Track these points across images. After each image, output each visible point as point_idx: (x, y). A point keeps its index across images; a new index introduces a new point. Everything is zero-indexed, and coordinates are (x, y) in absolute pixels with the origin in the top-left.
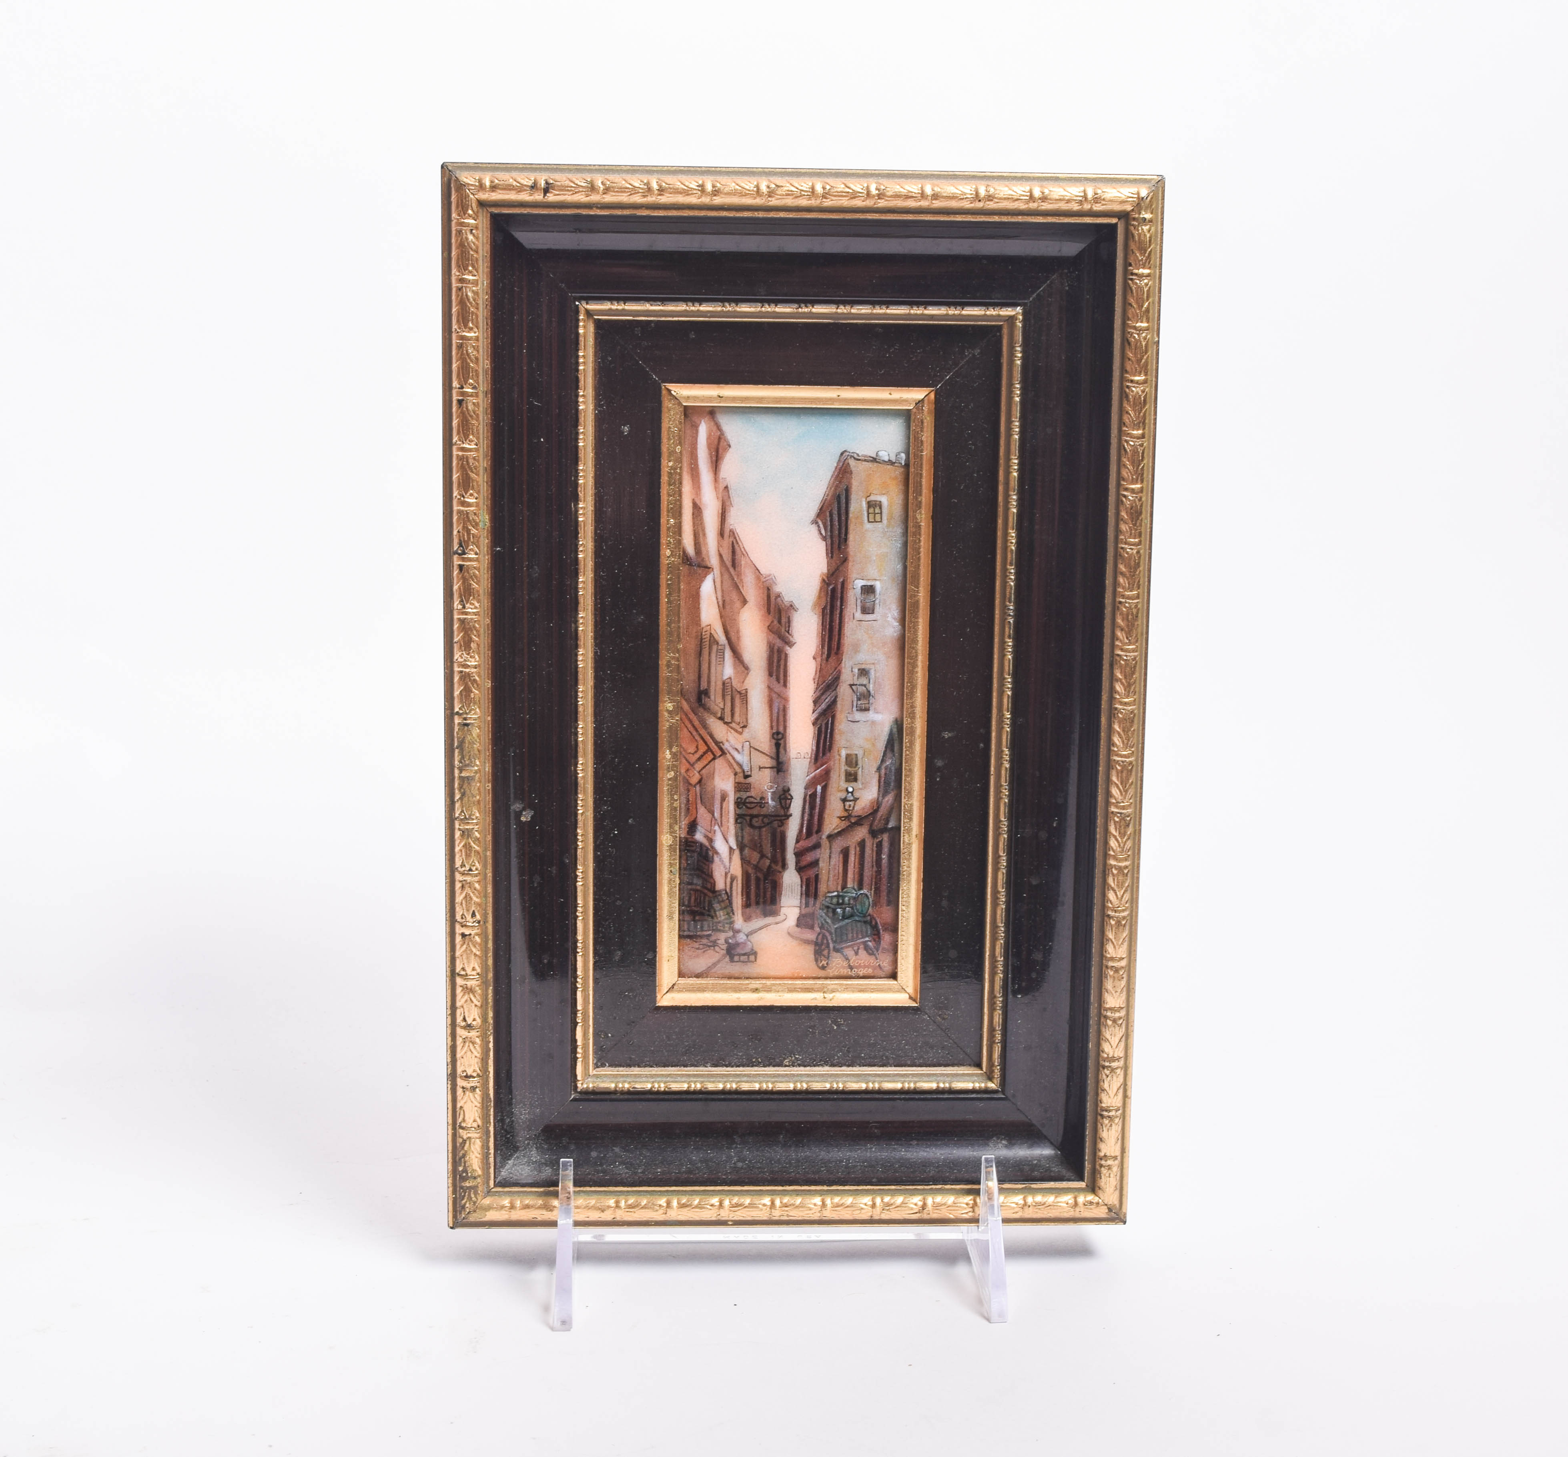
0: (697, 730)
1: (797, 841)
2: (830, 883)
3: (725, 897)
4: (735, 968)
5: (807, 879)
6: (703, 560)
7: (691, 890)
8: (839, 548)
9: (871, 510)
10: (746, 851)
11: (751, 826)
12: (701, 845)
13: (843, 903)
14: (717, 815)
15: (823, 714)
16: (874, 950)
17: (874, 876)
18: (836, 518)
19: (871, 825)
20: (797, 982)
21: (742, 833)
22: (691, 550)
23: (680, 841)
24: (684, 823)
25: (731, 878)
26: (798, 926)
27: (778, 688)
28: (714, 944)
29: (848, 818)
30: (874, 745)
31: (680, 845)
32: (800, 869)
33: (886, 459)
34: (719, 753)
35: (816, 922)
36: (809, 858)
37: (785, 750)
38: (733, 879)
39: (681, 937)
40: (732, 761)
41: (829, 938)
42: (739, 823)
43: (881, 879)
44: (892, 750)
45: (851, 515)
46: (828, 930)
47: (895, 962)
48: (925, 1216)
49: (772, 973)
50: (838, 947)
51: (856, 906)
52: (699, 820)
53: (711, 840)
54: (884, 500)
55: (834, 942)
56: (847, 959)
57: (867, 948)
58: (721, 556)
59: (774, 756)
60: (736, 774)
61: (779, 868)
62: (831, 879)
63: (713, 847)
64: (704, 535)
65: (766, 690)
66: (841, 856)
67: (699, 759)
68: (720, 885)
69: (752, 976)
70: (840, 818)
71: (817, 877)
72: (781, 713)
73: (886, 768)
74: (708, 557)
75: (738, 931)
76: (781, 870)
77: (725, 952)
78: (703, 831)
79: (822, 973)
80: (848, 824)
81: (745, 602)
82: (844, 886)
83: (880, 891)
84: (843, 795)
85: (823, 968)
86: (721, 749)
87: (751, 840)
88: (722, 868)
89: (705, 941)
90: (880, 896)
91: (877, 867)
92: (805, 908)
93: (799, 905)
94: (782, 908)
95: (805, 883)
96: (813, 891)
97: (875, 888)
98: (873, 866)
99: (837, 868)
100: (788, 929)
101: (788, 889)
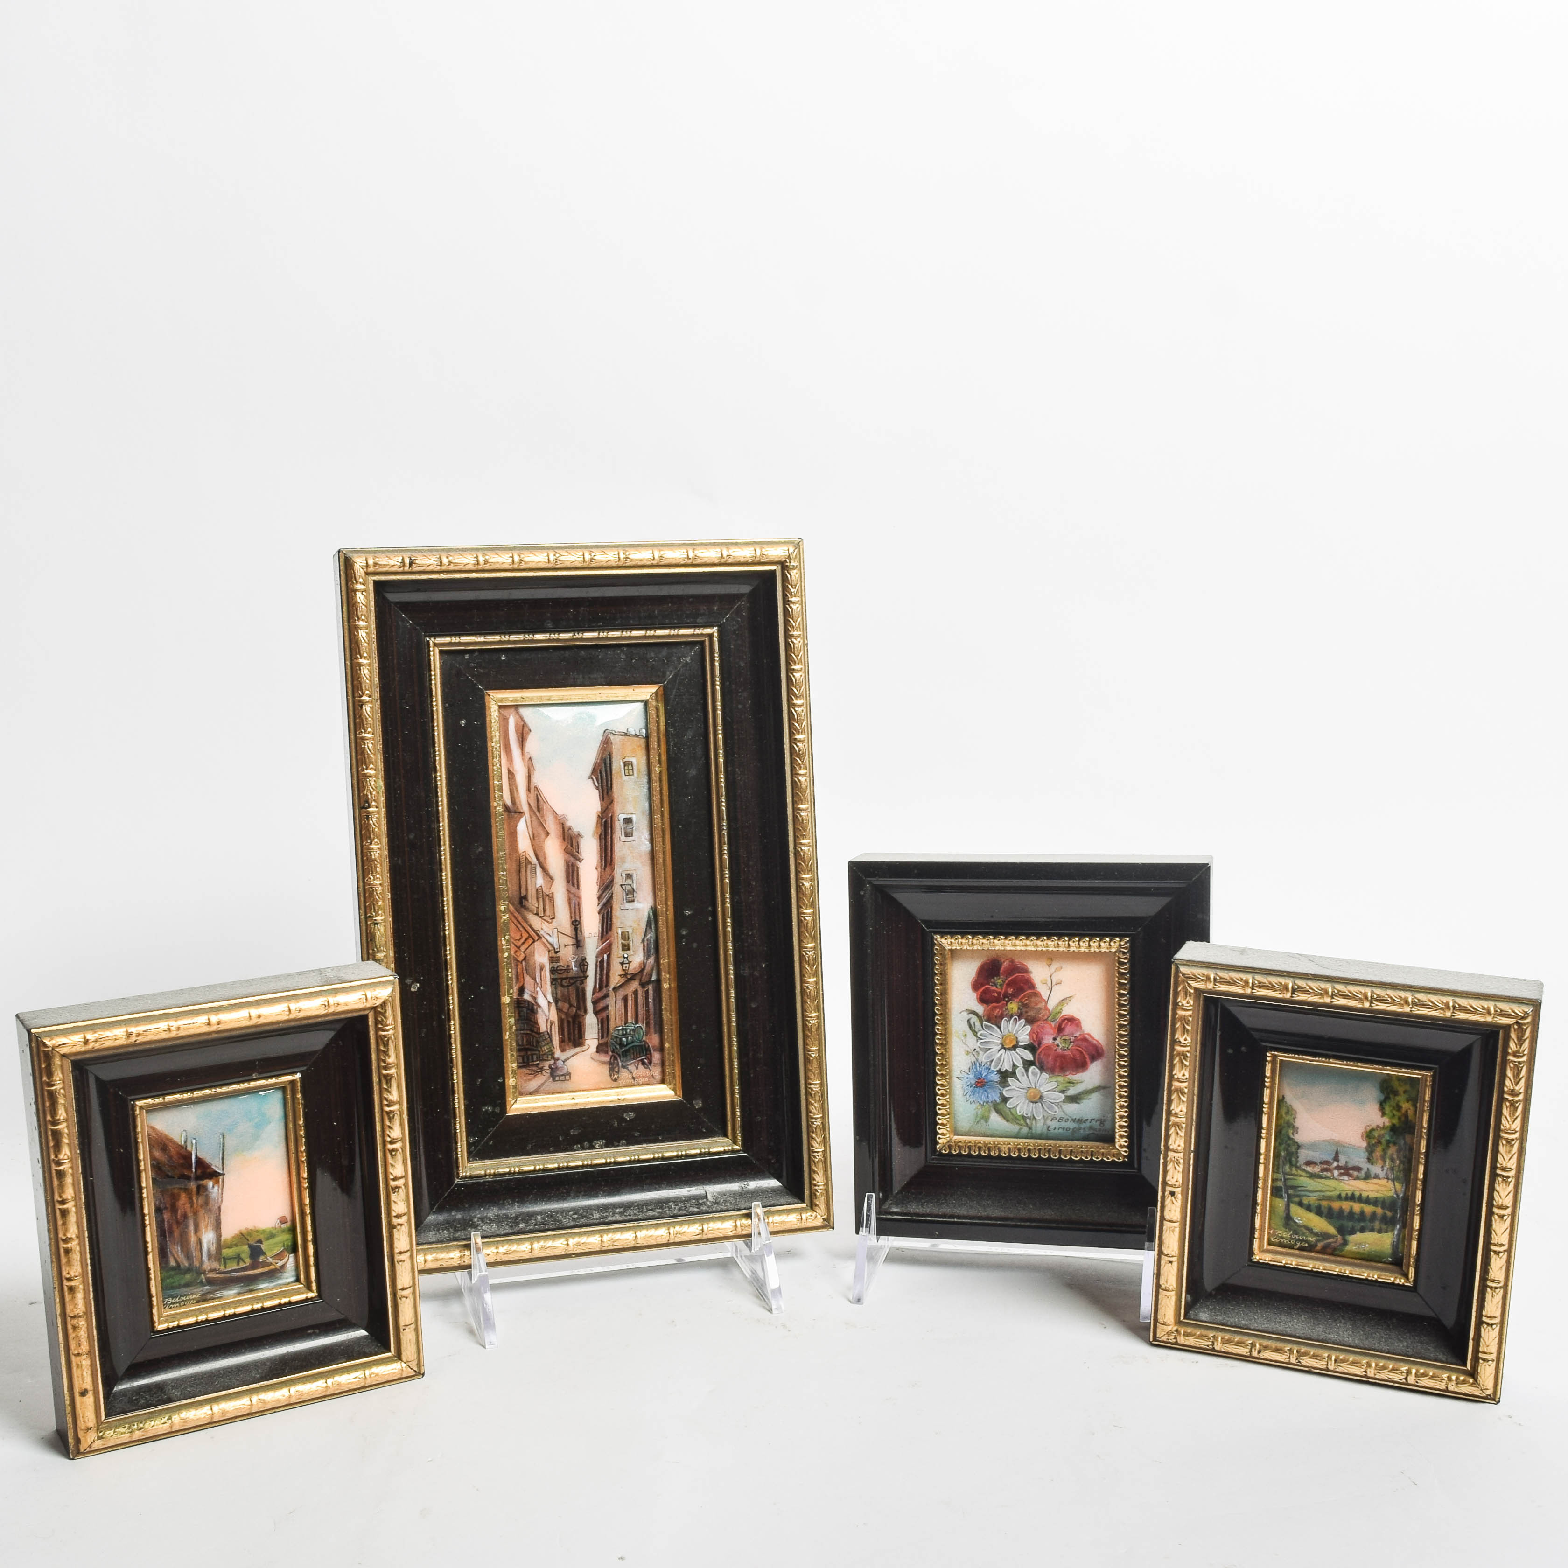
0: (521, 924)
1: (593, 994)
2: (617, 1021)
3: (547, 1036)
4: (557, 1085)
5: (601, 1019)
6: (517, 808)
8: (607, 793)
9: (626, 768)
10: (560, 1003)
11: (562, 986)
12: (529, 1002)
13: (626, 1034)
14: (538, 980)
15: (605, 905)
16: (650, 1065)
17: (645, 1014)
18: (604, 774)
19: (640, 981)
20: (599, 1091)
21: (556, 991)
22: (509, 803)
24: (516, 988)
25: (550, 1023)
26: (597, 1052)
27: (573, 890)
28: (542, 1070)
29: (625, 975)
30: (639, 925)
32: (596, 1013)
33: (633, 733)
34: (536, 938)
35: (609, 1048)
36: (601, 1005)
37: (581, 932)
38: (552, 1023)
39: (518, 1067)
40: (546, 942)
41: (618, 1059)
42: (553, 985)
44: (651, 928)
45: (613, 772)
46: (617, 1053)
47: (663, 1072)
48: (705, 1237)
49: (582, 1087)
50: (624, 1064)
51: (634, 1035)
52: (526, 985)
53: (535, 998)
54: (634, 760)
55: (622, 1061)
56: (631, 1073)
57: (643, 1063)
58: (529, 804)
59: (574, 936)
60: (549, 951)
61: (582, 1013)
62: (617, 1018)
63: (536, 1003)
64: (517, 791)
65: (567, 893)
66: (623, 1001)
67: (523, 943)
68: (543, 1028)
69: (568, 1089)
70: (620, 975)
71: (608, 1017)
72: (577, 907)
73: (647, 940)
74: (521, 805)
75: (558, 1059)
79: (615, 1084)
80: (626, 979)
81: (548, 834)
82: (626, 1023)
83: (649, 1024)
84: (621, 960)
85: (615, 1080)
86: (538, 935)
87: (562, 996)
89: (535, 1068)
90: (650, 1028)
91: (647, 1007)
92: (602, 1039)
93: (597, 1038)
94: (586, 1041)
95: (600, 1022)
96: (606, 1027)
97: (646, 1022)
98: (644, 1007)
99: (621, 1010)
100: (591, 1055)
101: (589, 1027)
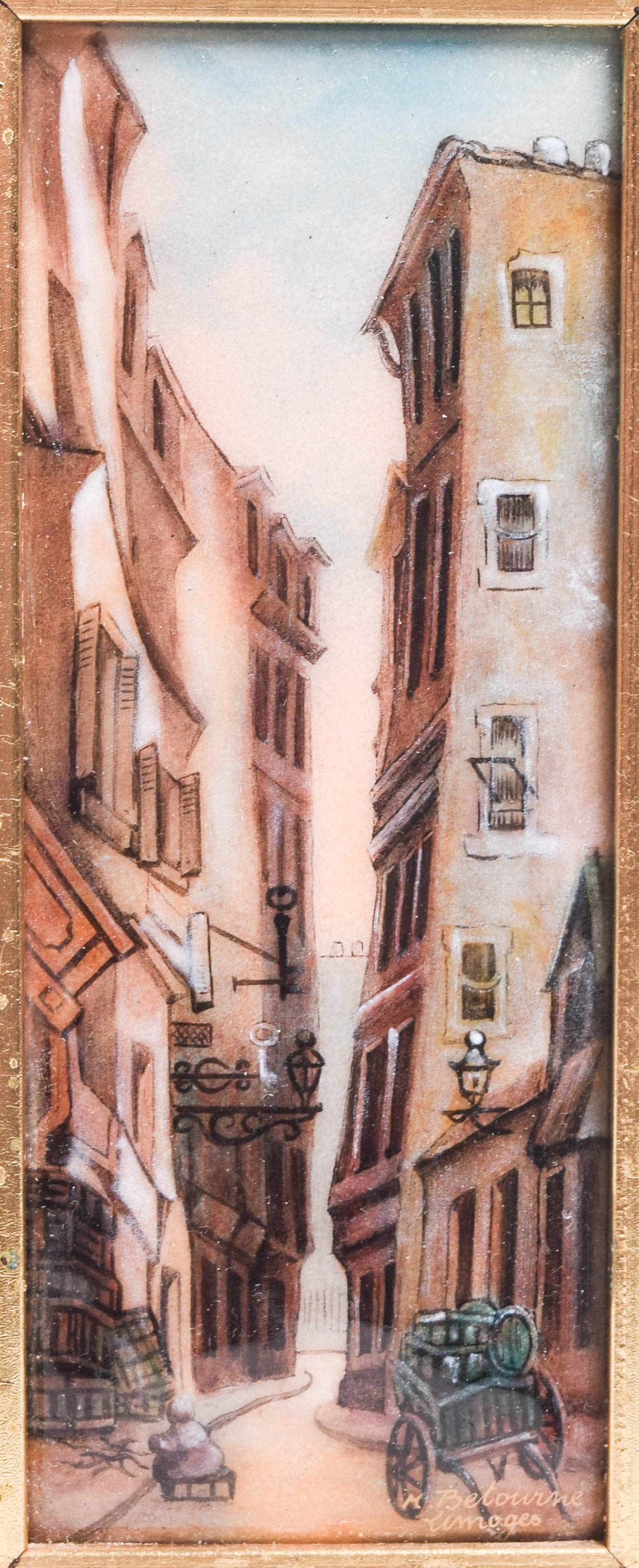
0: (68, 887)
1: (338, 1178)
2: (427, 1288)
3: (147, 1328)
4: (179, 1517)
5: (363, 1279)
6: (78, 431)
7: (59, 1309)
8: (438, 394)
9: (522, 295)
10: (202, 1205)
11: (216, 1138)
12: (84, 1190)
13: (460, 1342)
14: (124, 1109)
15: (403, 837)
16: (545, 1465)
17: (543, 1269)
18: (428, 316)
19: (533, 1134)
20: (340, 1552)
21: (190, 1156)
22: (45, 409)
23: (28, 1181)
24: (38, 1132)
25: (163, 1279)
26: (341, 1402)
27: (278, 768)
28: (122, 1453)
29: (471, 1113)
30: (537, 920)
31: (27, 1191)
32: (345, 1252)
33: (560, 159)
34: (125, 944)
35: (390, 1391)
36: (369, 1221)
37: (302, 935)
38: (168, 1279)
39: (32, 1434)
40: (162, 966)
41: (426, 1434)
42: (182, 1131)
43: (560, 1275)
44: (587, 934)
45: (467, 309)
46: (421, 1414)
47: (601, 1496)
49: (277, 1529)
50: (448, 1457)
51: (495, 1347)
52: (79, 1125)
53: (108, 1177)
54: (556, 268)
55: (440, 1445)
56: (474, 1489)
57: (525, 1461)
58: (124, 420)
59: (272, 950)
60: (171, 1000)
61: (289, 1249)
62: (429, 1277)
63: (113, 1196)
64: (80, 364)
65: (250, 776)
66: (455, 1215)
67: (75, 961)
68: (134, 1294)
69: (222, 1536)
70: (450, 1114)
71: (390, 1271)
72: (290, 836)
73: (570, 983)
74: (92, 422)
75: (185, 1419)
76: (293, 1254)
77: (149, 1473)
78: (89, 1153)
79: (408, 1528)
80: (470, 1129)
81: (189, 541)
82: (463, 1297)
83: (558, 1307)
84: (457, 1053)
85: (412, 1513)
86: (132, 935)
87: (215, 1177)
88: (139, 1250)
89: (96, 1445)
90: (558, 1322)
91: (549, 1244)
92: (360, 1354)
93: (344, 1348)
94: (298, 1356)
95: (358, 1290)
96: (382, 1310)
97: (545, 1300)
98: (539, 1242)
99: (445, 1248)
100: (316, 1412)
101: (314, 1306)
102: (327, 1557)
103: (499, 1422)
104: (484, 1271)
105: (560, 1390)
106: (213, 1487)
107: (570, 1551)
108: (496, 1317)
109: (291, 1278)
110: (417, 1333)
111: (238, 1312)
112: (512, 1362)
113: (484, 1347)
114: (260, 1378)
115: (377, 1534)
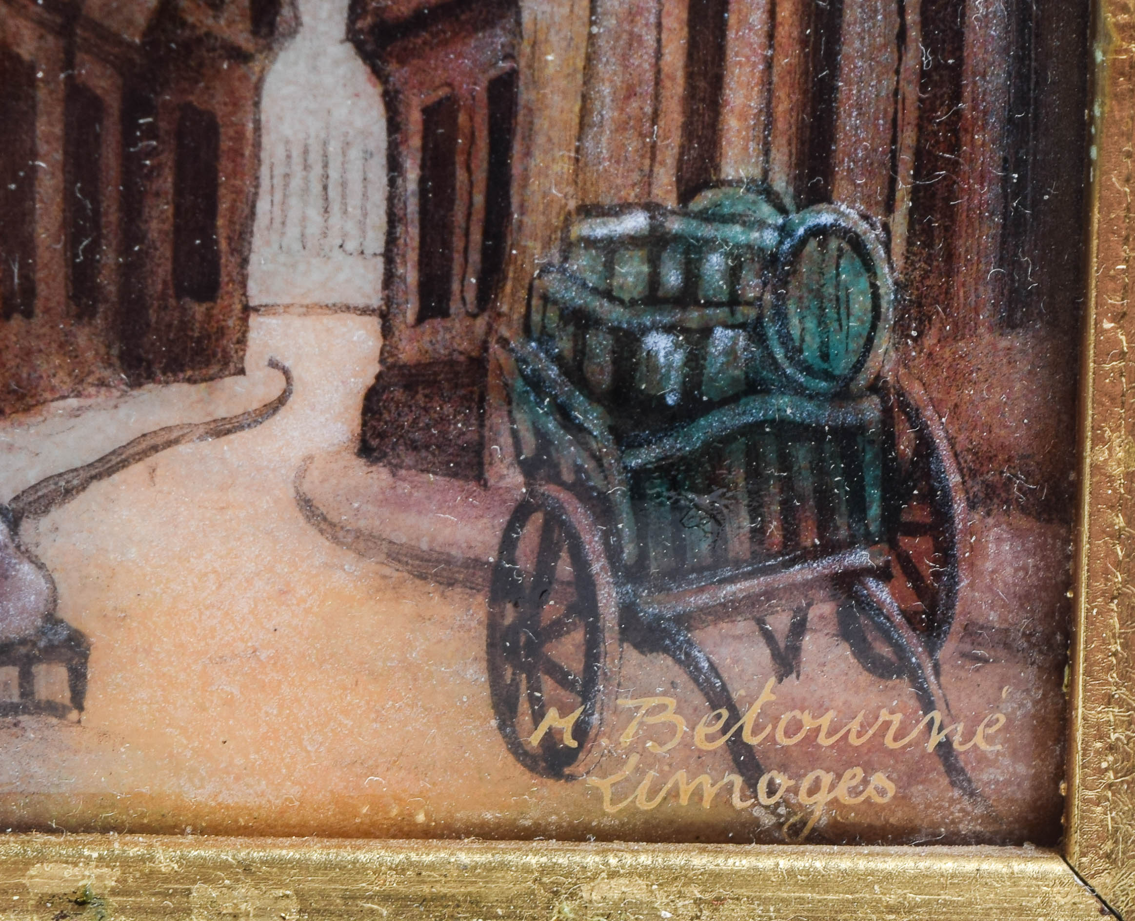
2: (599, 145)
5: (428, 112)
13: (687, 295)
16: (908, 638)
17: (911, 114)
20: (363, 856)
35: (497, 424)
41: (591, 544)
43: (954, 127)
46: (578, 488)
50: (650, 607)
51: (781, 315)
55: (630, 575)
56: (719, 699)
57: (855, 626)
61: (231, 26)
62: (604, 114)
71: (503, 92)
76: (242, 37)
79: (543, 799)
82: (697, 173)
83: (950, 214)
85: (553, 760)
90: (950, 256)
91: (928, 40)
92: (420, 319)
93: (376, 302)
94: (254, 320)
95: (416, 142)
96: (479, 199)
97: (915, 193)
98: (902, 36)
99: (650, 39)
100: (302, 474)
101: (296, 183)
102: (325, 867)
103: (788, 514)
104: (755, 103)
105: (952, 441)
106: (26, 677)
107: (970, 866)
108: (784, 231)
109: (236, 104)
110: (573, 266)
111: (94, 195)
112: (825, 356)
113: (752, 313)
114: (151, 377)
115: (461, 816)
